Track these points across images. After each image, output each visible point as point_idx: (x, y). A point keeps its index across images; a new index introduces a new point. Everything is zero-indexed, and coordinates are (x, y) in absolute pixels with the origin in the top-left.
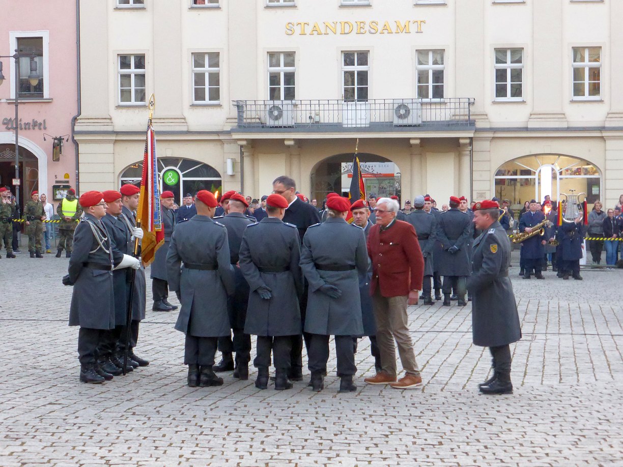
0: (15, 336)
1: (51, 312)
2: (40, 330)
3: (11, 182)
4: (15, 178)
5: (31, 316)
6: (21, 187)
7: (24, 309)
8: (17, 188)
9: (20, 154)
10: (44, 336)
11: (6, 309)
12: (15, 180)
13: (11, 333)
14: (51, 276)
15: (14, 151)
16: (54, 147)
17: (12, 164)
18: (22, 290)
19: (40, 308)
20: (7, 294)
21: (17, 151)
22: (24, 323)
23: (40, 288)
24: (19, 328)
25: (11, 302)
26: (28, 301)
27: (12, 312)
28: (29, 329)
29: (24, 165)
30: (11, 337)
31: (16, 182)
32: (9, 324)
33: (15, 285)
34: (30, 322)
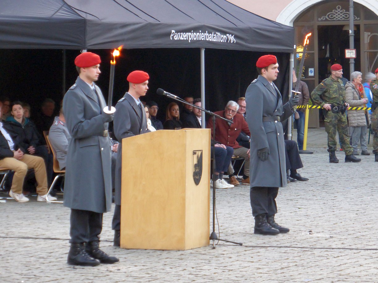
0: (348, 271)
3: (344, 54)
4: (348, 48)
5: (371, 243)
6: (357, 60)
7: (361, 234)
8: (352, 61)
9: (356, 13)
11: (336, 233)
12: (349, 51)
13: (342, 267)
15: (348, 10)
17: (345, 29)
18: (358, 207)
20: (337, 212)
21: (352, 10)
22: (361, 254)
24: (355, 260)
25: (343, 223)
26: (367, 222)
27: (344, 237)
28: (367, 262)
29: (362, 28)
30: (342, 273)
31: (350, 54)
32: (340, 254)
33: (349, 200)
34: (369, 252)
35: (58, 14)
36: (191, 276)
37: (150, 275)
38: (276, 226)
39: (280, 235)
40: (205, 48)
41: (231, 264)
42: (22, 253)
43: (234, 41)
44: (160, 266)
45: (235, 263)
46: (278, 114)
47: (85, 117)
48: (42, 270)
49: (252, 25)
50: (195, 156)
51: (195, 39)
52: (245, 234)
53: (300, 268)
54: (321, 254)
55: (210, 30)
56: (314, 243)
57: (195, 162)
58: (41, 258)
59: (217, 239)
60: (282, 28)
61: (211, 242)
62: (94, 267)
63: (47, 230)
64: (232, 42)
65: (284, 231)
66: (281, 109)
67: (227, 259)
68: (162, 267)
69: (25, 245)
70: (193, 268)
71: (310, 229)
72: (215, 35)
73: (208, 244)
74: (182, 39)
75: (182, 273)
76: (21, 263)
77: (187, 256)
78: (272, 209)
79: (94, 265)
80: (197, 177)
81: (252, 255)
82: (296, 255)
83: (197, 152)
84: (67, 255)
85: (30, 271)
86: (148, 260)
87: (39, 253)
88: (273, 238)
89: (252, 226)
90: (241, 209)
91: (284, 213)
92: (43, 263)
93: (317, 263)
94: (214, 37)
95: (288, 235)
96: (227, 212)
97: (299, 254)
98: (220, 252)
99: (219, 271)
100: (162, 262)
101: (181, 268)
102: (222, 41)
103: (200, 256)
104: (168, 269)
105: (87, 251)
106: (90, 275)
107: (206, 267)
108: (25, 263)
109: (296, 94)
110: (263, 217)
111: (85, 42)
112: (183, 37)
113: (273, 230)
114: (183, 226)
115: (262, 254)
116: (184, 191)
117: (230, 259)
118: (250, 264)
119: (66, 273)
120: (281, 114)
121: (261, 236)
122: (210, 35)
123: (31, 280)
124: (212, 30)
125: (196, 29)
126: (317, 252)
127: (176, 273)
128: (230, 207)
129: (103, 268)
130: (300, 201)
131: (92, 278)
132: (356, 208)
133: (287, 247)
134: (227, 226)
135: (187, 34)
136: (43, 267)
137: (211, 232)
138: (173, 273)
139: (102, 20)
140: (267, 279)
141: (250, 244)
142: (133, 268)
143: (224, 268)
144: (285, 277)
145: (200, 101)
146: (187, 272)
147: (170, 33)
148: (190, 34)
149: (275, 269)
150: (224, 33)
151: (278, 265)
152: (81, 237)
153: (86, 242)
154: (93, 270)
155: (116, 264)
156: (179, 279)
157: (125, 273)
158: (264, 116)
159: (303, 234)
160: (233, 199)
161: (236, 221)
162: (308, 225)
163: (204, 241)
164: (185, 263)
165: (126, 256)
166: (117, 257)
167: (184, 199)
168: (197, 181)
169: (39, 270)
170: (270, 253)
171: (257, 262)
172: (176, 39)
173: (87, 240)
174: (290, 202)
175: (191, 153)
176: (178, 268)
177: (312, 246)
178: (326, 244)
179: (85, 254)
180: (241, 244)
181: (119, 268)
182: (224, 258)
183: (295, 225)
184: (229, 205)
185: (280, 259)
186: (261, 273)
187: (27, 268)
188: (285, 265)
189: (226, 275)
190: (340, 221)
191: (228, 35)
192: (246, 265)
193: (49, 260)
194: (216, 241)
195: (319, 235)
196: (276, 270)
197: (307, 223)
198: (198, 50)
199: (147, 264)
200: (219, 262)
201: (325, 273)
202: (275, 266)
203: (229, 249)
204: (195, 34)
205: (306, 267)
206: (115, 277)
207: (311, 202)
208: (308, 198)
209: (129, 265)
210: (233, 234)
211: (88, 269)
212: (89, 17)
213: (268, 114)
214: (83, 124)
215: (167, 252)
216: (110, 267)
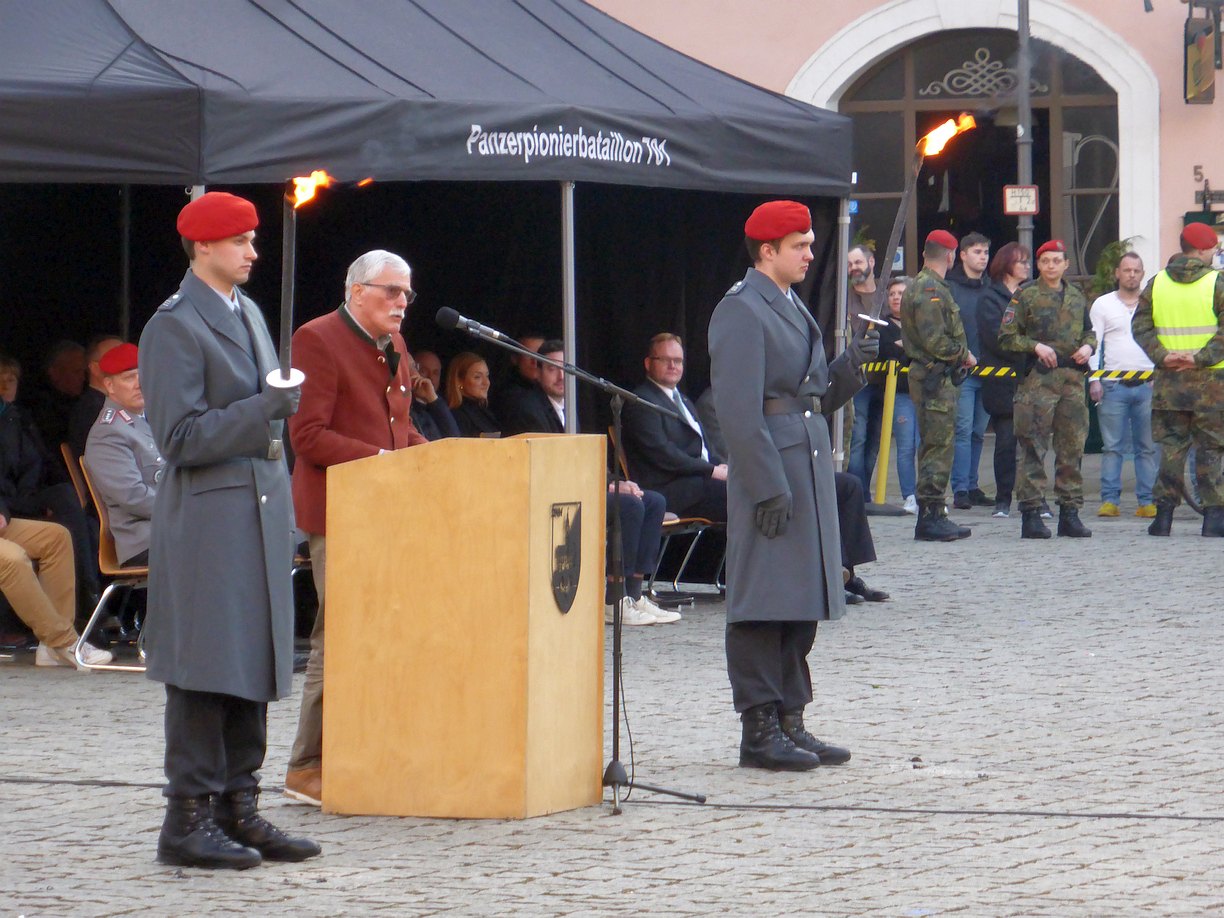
0: (1044, 884)
1: (1198, 782)
2: (1156, 863)
4: (1014, 182)
5: (1108, 797)
7: (1077, 767)
8: (1026, 226)
9: (1038, 72)
10: (1174, 887)
11: (995, 766)
12: (1017, 191)
13: (1025, 872)
14: (1189, 620)
15: (1017, 64)
16: (1189, 40)
17: (1002, 122)
18: (1060, 682)
19: (1146, 764)
20: (994, 698)
21: (1024, 64)
22: (1079, 829)
23: (1137, 676)
24: (1062, 850)
25: (1017, 734)
26: (1089, 731)
27: (1021, 778)
28: (1100, 854)
29: (1055, 121)
31: (1021, 200)
32: (1015, 832)
33: (1028, 660)
34: (1104, 823)
35: (113, 71)
36: (551, 901)
37: (422, 898)
38: (807, 742)
39: (823, 771)
40: (577, 183)
41: (675, 861)
42: (14, 828)
43: (665, 160)
44: (451, 868)
45: (687, 859)
46: (814, 389)
47: (206, 396)
48: (78, 883)
49: (720, 110)
50: (559, 522)
51: (544, 153)
52: (712, 768)
53: (894, 873)
54: (955, 831)
55: (593, 126)
56: (931, 796)
57: (559, 540)
58: (71, 843)
59: (626, 784)
60: (815, 119)
61: (608, 792)
62: (244, 873)
63: (86, 757)
64: (658, 163)
65: (835, 757)
66: (823, 375)
67: (661, 848)
68: (457, 872)
69: (19, 804)
70: (555, 874)
71: (915, 751)
72: (607, 140)
73: (598, 800)
74: (504, 151)
75: (522, 890)
76: (12, 859)
77: (533, 838)
78: (796, 688)
79: (244, 865)
80: (565, 589)
81: (738, 834)
82: (875, 832)
83: (565, 510)
84: (157, 835)
85: (39, 885)
86: (409, 850)
87: (65, 828)
88: (800, 781)
89: (731, 743)
90: (693, 688)
91: (828, 700)
92: (83, 861)
93: (946, 859)
94: (602, 146)
95: (845, 772)
96: (651, 699)
97: (887, 831)
98: (637, 824)
99: (640, 884)
100: (457, 856)
101: (517, 876)
102: (627, 160)
103: (576, 836)
104: (476, 877)
105: (220, 823)
106: (232, 896)
107: (596, 872)
108: (23, 858)
109: (871, 327)
110: (768, 713)
111: (200, 163)
112: (506, 147)
113: (798, 754)
114: (520, 745)
115: (770, 830)
116: (524, 633)
117: (670, 847)
118: (735, 862)
119: (156, 891)
120: (822, 391)
121: (763, 775)
122: (592, 139)
123: (48, 911)
124: (597, 123)
125: (546, 122)
126: (940, 824)
127: (502, 892)
128: (657, 681)
129: (272, 874)
130: (877, 665)
131: (239, 906)
132: (1054, 686)
133: (845, 808)
134: (653, 742)
135: (519, 136)
136: (81, 872)
137: (608, 760)
138: (494, 890)
139: (252, 90)
140: (792, 909)
141: (728, 799)
142: (365, 877)
143: (655, 875)
144: (848, 904)
145: (561, 348)
146: (536, 889)
147: (468, 134)
148: (528, 135)
149: (812, 876)
150: (636, 134)
151: (821, 866)
152: (198, 777)
153: (215, 794)
154: (239, 883)
155: (312, 863)
156: (515, 911)
157: (343, 889)
158: (766, 398)
159: (893, 767)
160: (666, 659)
161: (679, 728)
162: (905, 738)
163: (584, 792)
164: (530, 860)
165: (341, 837)
166: (313, 839)
167: (523, 657)
168: (564, 602)
169: (70, 882)
170: (793, 827)
171: (754, 855)
172: (484, 152)
173: (220, 788)
174: (845, 668)
175: (546, 512)
176: (508, 874)
177: (925, 804)
178: (968, 799)
179: (214, 831)
180: (701, 800)
181: (323, 875)
182: (651, 843)
183: (866, 738)
184: (654, 676)
185: (827, 846)
186: (771, 890)
187: (33, 876)
188: (845, 864)
189: (660, 897)
190: (1007, 727)
191: (646, 140)
192: (722, 864)
193: (98, 850)
194: (623, 791)
195: (944, 771)
196: (816, 880)
197: (904, 735)
198: (553, 189)
199: (410, 864)
200: (635, 856)
201: (973, 891)
202: (813, 869)
203: (665, 816)
204: (543, 136)
205: (911, 872)
206: (312, 902)
207: (912, 667)
208: (902, 654)
209: (354, 865)
210: (673, 768)
211: (223, 878)
212: (211, 84)
213: (782, 388)
214: (201, 420)
215: (469, 824)
216: (293, 870)
